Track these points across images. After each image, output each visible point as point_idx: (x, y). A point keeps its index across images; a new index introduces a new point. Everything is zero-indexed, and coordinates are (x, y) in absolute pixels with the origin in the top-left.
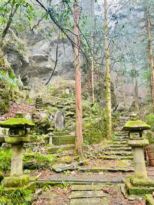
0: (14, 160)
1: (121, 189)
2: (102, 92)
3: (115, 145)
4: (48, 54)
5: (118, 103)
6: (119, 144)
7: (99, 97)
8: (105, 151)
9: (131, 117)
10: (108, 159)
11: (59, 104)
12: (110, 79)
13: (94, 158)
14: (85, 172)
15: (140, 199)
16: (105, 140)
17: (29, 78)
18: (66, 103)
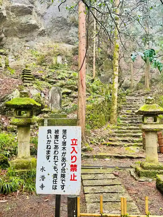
0: (21, 142)
1: (130, 173)
2: (104, 62)
3: (119, 131)
4: (33, 3)
5: (123, 78)
6: (125, 129)
7: (100, 69)
8: (109, 137)
9: (147, 101)
10: (113, 145)
11: (51, 77)
12: (118, 48)
13: (98, 144)
14: (90, 158)
15: (150, 180)
16: (108, 125)
17: (5, 38)
18: (60, 77)
